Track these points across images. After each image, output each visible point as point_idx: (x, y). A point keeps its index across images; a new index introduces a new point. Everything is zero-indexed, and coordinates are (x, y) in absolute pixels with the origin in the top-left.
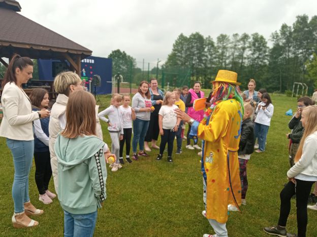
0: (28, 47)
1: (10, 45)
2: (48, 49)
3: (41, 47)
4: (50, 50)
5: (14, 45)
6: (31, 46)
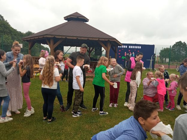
0: (75, 38)
1: (66, 38)
2: (86, 39)
3: (83, 38)
4: (88, 39)
5: (68, 38)
6: (77, 38)
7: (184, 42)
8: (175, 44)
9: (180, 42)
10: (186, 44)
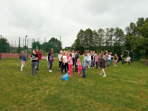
7: (56, 39)
8: (50, 40)
9: (54, 38)
10: (57, 40)
